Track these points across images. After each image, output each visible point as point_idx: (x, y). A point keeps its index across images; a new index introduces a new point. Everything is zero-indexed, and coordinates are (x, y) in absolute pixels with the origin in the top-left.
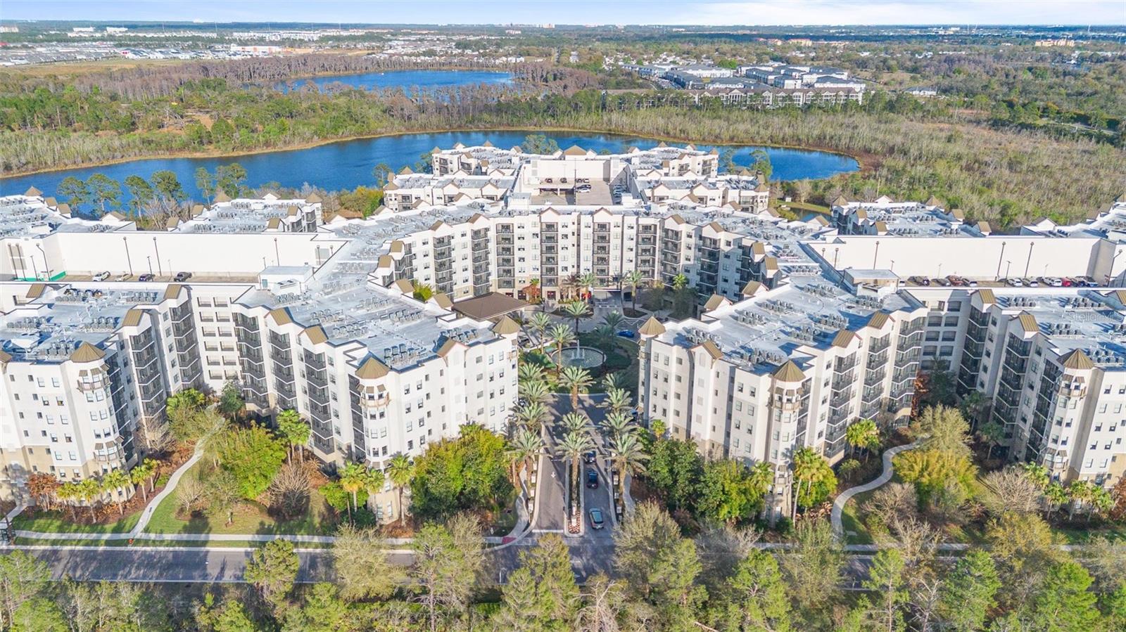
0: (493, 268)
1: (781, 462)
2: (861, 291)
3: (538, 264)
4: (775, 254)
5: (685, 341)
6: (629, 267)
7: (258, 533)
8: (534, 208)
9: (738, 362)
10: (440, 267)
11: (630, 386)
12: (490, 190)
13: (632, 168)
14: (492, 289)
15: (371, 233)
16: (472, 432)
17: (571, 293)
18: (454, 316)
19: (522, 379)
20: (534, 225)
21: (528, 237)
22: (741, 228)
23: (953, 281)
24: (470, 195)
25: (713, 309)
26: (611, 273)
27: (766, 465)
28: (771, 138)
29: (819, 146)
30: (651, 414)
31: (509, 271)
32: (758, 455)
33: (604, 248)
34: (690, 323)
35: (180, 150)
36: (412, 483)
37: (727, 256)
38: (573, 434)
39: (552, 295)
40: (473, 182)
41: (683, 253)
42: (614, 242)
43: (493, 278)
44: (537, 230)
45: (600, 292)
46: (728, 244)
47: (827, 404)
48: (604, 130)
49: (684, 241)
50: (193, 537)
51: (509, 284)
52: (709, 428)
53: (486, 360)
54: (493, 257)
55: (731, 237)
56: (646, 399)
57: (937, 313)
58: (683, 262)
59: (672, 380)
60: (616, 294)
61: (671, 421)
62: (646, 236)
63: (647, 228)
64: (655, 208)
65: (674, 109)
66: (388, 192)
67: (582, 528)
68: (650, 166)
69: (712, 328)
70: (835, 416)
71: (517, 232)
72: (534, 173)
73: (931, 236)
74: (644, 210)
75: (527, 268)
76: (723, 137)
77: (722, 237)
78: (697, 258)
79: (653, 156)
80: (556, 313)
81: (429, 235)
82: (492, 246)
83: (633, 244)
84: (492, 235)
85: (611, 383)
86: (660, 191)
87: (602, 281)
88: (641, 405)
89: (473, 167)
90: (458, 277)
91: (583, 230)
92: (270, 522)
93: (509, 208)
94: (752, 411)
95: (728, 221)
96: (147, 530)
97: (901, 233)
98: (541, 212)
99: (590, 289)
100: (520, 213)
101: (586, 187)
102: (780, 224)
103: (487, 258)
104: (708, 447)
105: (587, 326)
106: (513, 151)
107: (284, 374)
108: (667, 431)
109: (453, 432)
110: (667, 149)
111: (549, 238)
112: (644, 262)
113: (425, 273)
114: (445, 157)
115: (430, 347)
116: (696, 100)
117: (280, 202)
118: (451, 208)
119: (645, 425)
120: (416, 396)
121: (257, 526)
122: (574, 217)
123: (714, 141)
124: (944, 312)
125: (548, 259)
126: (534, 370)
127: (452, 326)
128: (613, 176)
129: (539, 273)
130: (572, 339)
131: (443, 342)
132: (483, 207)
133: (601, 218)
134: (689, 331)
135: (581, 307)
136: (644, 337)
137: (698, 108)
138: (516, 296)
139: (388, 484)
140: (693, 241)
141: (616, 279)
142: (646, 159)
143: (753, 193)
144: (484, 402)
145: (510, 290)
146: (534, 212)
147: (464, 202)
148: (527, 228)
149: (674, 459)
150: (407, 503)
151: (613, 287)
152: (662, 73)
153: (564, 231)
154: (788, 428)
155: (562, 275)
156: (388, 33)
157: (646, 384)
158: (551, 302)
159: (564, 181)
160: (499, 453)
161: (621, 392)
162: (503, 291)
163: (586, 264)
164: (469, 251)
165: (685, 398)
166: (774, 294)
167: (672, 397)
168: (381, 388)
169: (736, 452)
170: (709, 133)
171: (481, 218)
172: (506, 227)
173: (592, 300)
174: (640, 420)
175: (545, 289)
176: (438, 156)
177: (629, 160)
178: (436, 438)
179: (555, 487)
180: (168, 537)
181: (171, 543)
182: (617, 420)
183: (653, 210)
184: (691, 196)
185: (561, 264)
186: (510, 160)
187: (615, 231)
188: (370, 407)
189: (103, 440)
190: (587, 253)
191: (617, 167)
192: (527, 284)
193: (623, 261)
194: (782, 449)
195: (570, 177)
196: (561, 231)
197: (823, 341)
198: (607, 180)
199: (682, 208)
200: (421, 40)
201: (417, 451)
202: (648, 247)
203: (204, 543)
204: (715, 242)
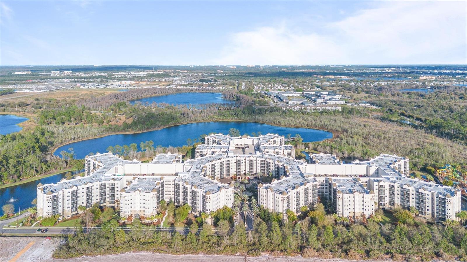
0: (225, 171)
1: (284, 212)
2: (305, 178)
3: (236, 170)
4: (291, 169)
5: (267, 188)
6: (258, 171)
7: (184, 227)
8: (235, 155)
9: (276, 192)
10: (212, 171)
11: (256, 198)
12: (223, 150)
13: (260, 142)
14: (224, 177)
15: (197, 163)
16: (225, 208)
17: (244, 178)
18: (220, 183)
19: (234, 197)
20: (235, 160)
21: (233, 163)
22: (285, 161)
23: (326, 175)
24: (218, 151)
25: (273, 181)
26: (254, 172)
27: (282, 213)
28: (307, 125)
29: (322, 128)
30: (261, 204)
31: (228, 172)
32: (280, 211)
33: (252, 166)
34: (268, 184)
35: (121, 131)
36: (214, 217)
37: (281, 169)
38: (245, 208)
39: (239, 178)
40: (218, 147)
41: (271, 167)
42: (255, 164)
43: (225, 174)
44: (236, 162)
45: (252, 177)
46: (281, 166)
47: (295, 202)
48: (254, 121)
49: (271, 165)
50: (172, 228)
51: (228, 175)
52: (272, 206)
53: (228, 192)
54: (225, 169)
55: (282, 164)
56: (260, 201)
57: (322, 183)
58: (271, 170)
59: (264, 196)
60: (255, 178)
61: (265, 206)
62: (262, 163)
63: (262, 161)
64: (265, 156)
65: (277, 113)
66: (197, 151)
67: (247, 227)
68: (265, 141)
69: (272, 186)
70: (298, 204)
71: (231, 162)
72: (233, 143)
73: (329, 164)
74: (262, 156)
75: (233, 171)
76: (292, 124)
77: (280, 164)
78: (274, 169)
79: (266, 137)
80: (240, 183)
81: (210, 163)
82: (225, 166)
83: (259, 165)
84: (225, 163)
85: (253, 198)
86: (267, 150)
87: (252, 174)
88: (259, 202)
89: (217, 141)
90: (216, 174)
91: (247, 161)
92: (186, 225)
93: (228, 155)
94: (279, 202)
95: (282, 160)
96: (163, 227)
97: (322, 163)
98: (237, 157)
99: (249, 176)
100: (231, 157)
101: (247, 147)
102: (294, 161)
103: (223, 169)
104: (272, 210)
105: (248, 186)
106: (227, 136)
107: (185, 195)
108: (264, 208)
109: (221, 207)
110: (270, 135)
111: (238, 163)
112: (262, 169)
113: (209, 173)
114: (209, 138)
115: (217, 189)
116: (285, 109)
117: (172, 154)
118: (214, 155)
119: (260, 206)
120: (216, 199)
121: (184, 226)
122: (244, 158)
123: (289, 126)
124: (324, 183)
125: (238, 169)
126: (236, 195)
127: (220, 185)
128: (255, 144)
129: (236, 172)
130: (244, 189)
131: (219, 188)
132: (222, 155)
133: (251, 158)
134: (268, 186)
135: (246, 181)
136: (259, 187)
137: (285, 113)
138: (230, 178)
139: (210, 217)
140: (273, 165)
141: (255, 174)
142: (264, 138)
143: (290, 151)
144: (227, 201)
145: (228, 177)
146: (235, 157)
147: (217, 153)
148: (233, 161)
149: (265, 212)
150: (213, 222)
151: (255, 176)
152: (275, 95)
153: (242, 162)
154: (285, 205)
155: (242, 173)
156: (172, 72)
157: (260, 198)
158: (239, 180)
159: (241, 145)
160: (230, 212)
161: (255, 200)
162: (227, 177)
163: (248, 170)
164: (219, 167)
165: (267, 200)
166: (287, 178)
167: (264, 200)
168: (210, 197)
169: (277, 211)
170: (288, 123)
171: (222, 159)
172: (228, 161)
173: (249, 179)
174: (259, 205)
175: (238, 177)
176: (207, 137)
177: (259, 139)
178: (218, 208)
179: (242, 220)
180: (168, 228)
181: (169, 229)
182: (254, 205)
183: (264, 156)
184: (274, 152)
185: (241, 170)
186: (227, 139)
187: (254, 162)
188: (207, 201)
189: (155, 209)
190: (248, 167)
191: (256, 141)
192: (233, 175)
193: (257, 169)
194: (284, 210)
195: (243, 144)
196: (241, 162)
197: (294, 188)
198: (253, 144)
199: (271, 155)
200: (185, 76)
201: (215, 211)
202: (263, 166)
203: (175, 229)
204: (278, 165)
